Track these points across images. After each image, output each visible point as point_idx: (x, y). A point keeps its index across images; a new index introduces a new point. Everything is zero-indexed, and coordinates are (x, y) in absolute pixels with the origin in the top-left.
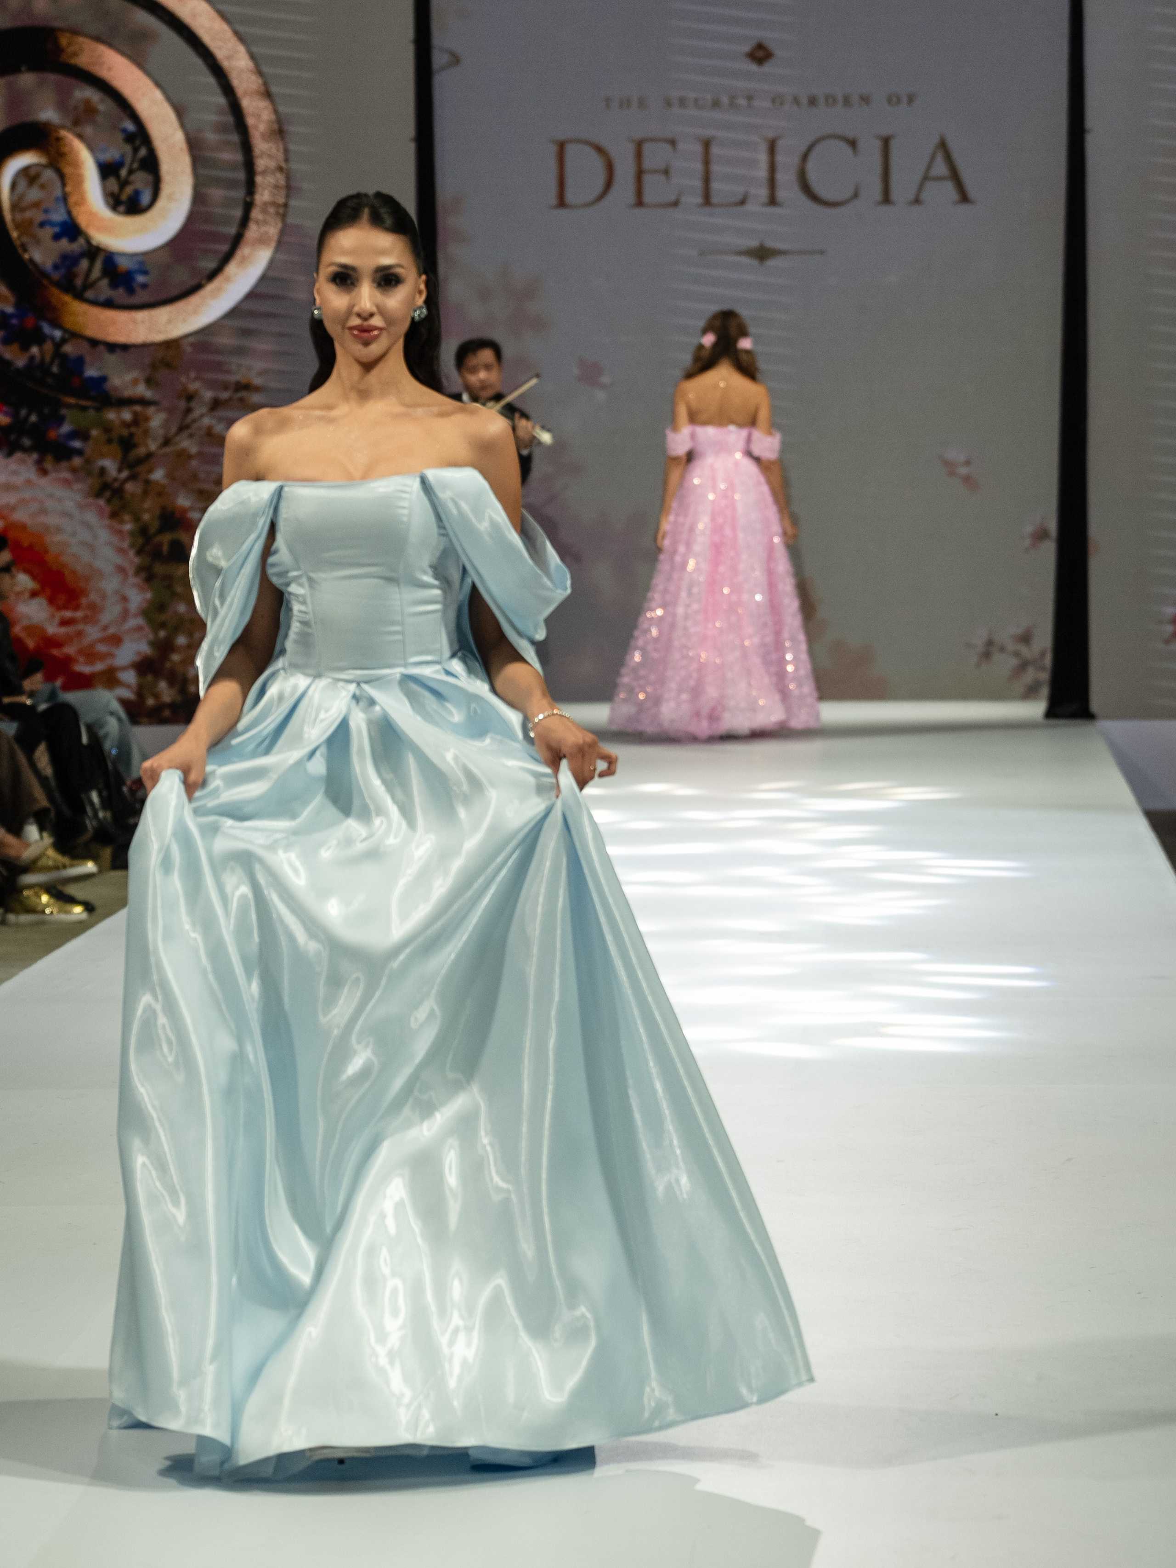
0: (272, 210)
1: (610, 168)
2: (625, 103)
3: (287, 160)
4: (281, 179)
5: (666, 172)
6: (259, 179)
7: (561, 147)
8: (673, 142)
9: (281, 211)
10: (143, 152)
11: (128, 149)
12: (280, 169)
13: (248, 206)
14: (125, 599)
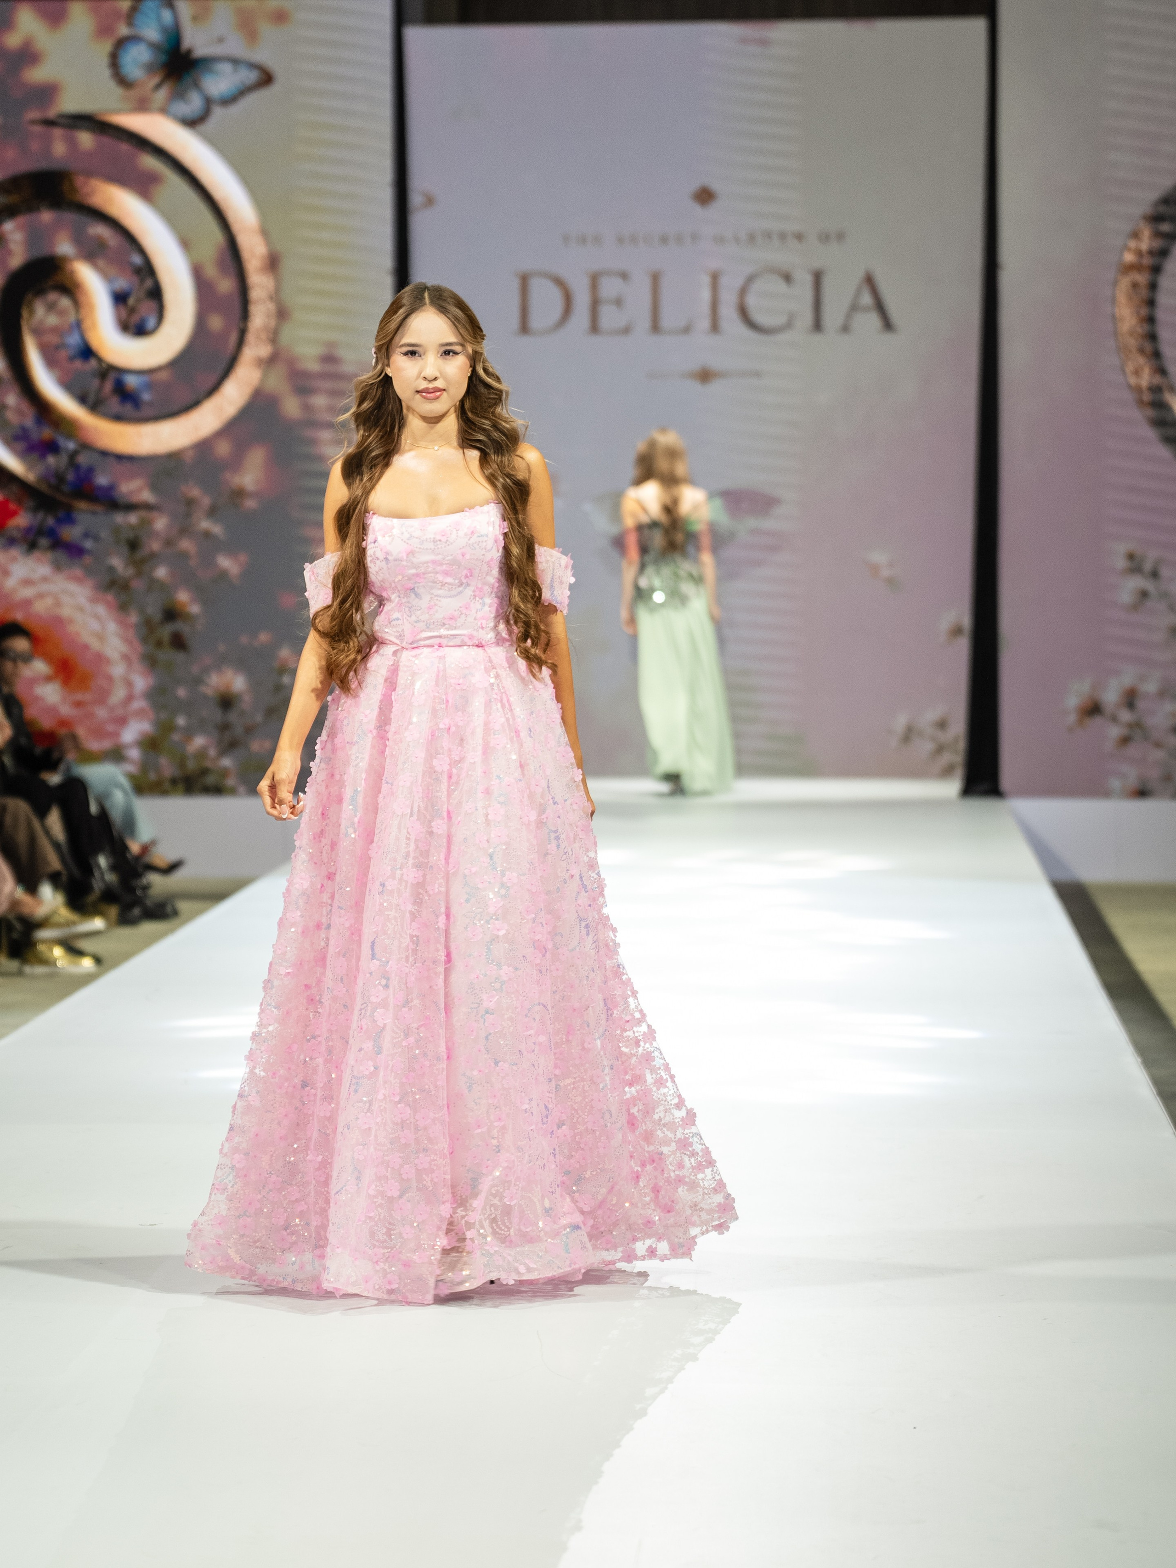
0: (264, 335)
1: (568, 299)
2: (582, 240)
3: (278, 290)
4: (271, 307)
5: (618, 302)
6: (253, 308)
7: (525, 279)
8: (624, 276)
9: (272, 335)
10: (149, 283)
11: (135, 280)
12: (272, 298)
13: (243, 333)
14: (129, 684)
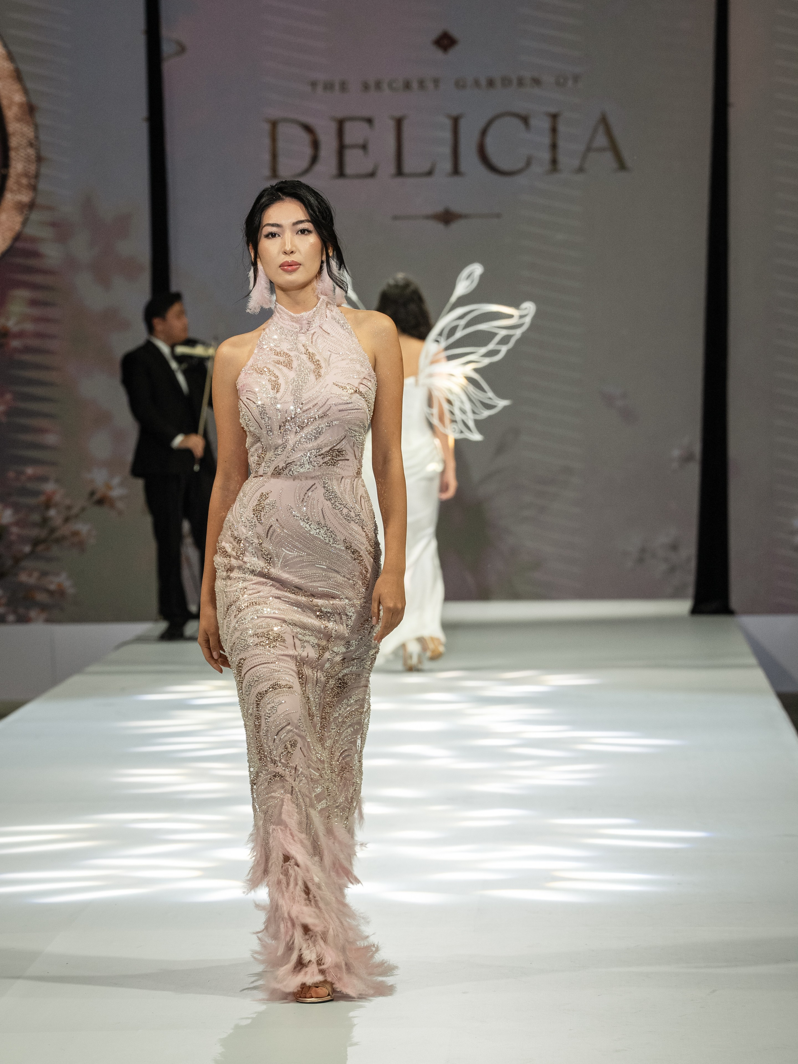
0: (24, 181)
1: (316, 145)
2: (329, 86)
3: (37, 137)
4: (30, 152)
5: (364, 147)
6: (13, 154)
7: (274, 124)
8: (369, 121)
9: (33, 181)
12: (31, 145)
